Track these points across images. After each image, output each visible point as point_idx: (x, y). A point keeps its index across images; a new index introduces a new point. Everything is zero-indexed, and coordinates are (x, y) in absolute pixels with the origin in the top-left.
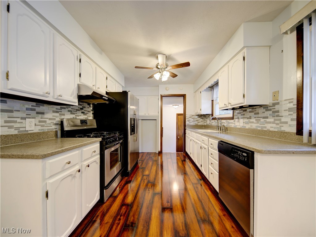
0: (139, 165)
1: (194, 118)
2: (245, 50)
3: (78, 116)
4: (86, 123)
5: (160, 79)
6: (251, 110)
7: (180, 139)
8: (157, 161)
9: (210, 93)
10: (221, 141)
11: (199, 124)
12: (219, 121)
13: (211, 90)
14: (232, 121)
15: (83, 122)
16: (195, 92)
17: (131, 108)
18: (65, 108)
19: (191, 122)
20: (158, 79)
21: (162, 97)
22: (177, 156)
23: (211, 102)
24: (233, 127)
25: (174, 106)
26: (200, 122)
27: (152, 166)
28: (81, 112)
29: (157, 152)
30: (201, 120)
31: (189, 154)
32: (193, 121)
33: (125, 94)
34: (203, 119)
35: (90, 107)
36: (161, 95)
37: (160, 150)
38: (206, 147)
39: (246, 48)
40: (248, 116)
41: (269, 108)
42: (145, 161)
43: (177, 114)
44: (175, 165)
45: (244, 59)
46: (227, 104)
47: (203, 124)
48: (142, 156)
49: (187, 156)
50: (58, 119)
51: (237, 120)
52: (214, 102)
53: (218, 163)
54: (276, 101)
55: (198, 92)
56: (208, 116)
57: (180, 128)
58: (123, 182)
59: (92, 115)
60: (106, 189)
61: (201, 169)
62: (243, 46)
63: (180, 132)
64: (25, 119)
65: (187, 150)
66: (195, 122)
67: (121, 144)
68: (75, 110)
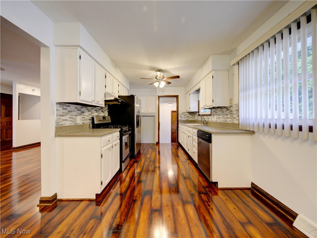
0: (141, 152)
1: (185, 115)
2: (213, 72)
3: (100, 114)
4: (105, 118)
5: (159, 86)
6: (220, 109)
7: (174, 132)
8: (155, 149)
9: (197, 95)
10: (199, 130)
11: (189, 119)
12: (203, 117)
13: (198, 93)
14: (210, 117)
15: (104, 118)
16: (186, 94)
17: (136, 105)
18: (93, 109)
19: (183, 118)
20: (157, 86)
21: (159, 97)
22: (172, 146)
23: (197, 102)
24: (211, 121)
25: (169, 105)
26: (190, 118)
27: (152, 152)
28: (101, 111)
29: (155, 143)
30: (191, 116)
31: (181, 143)
32: (184, 117)
33: (132, 97)
34: (192, 115)
35: (106, 107)
36: (158, 96)
37: (157, 141)
38: (191, 135)
39: (213, 71)
40: (219, 114)
41: (228, 109)
42: (146, 149)
43: (172, 111)
44: (170, 152)
45: (213, 78)
46: (205, 105)
47: (193, 120)
48: (143, 146)
49: (180, 145)
50: (90, 116)
51: (213, 116)
52: (200, 102)
53: (197, 144)
54: (231, 105)
55: (188, 94)
56: (196, 113)
57: (174, 123)
58: (132, 162)
59: (107, 113)
60: (123, 163)
61: (188, 153)
62: (211, 70)
63: (174, 127)
64: (76, 116)
65: (180, 141)
66: (186, 118)
67: (130, 134)
68: (98, 110)
